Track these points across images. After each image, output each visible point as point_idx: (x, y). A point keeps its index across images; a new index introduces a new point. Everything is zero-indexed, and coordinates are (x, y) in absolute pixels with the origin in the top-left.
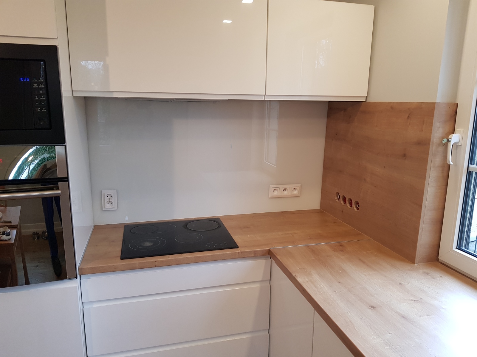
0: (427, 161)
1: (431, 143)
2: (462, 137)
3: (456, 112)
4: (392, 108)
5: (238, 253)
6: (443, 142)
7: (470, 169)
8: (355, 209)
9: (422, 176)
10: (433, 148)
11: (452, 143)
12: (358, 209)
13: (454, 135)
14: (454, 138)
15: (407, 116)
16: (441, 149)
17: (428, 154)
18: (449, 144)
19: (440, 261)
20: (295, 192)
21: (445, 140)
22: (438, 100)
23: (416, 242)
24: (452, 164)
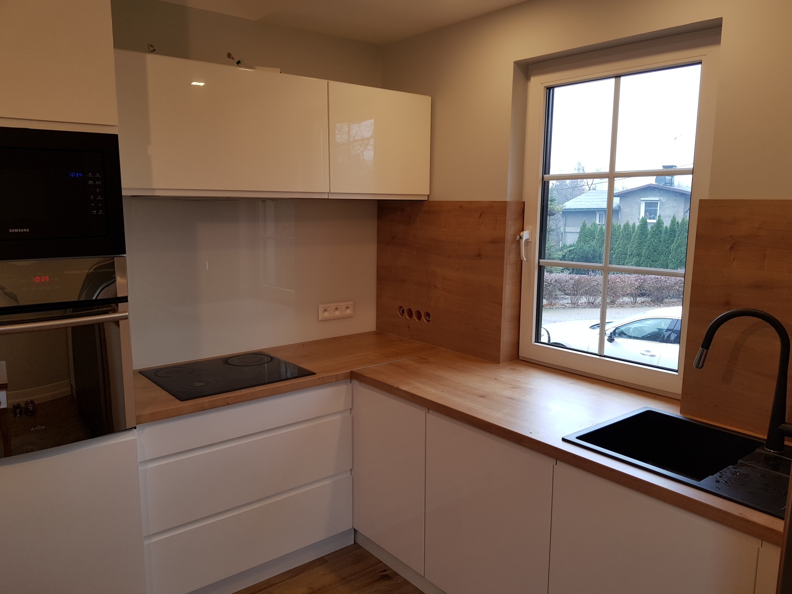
0: (504, 259)
1: (506, 241)
2: (531, 234)
3: (524, 211)
4: (461, 207)
5: (319, 379)
6: (517, 239)
7: (541, 264)
8: (425, 321)
9: (500, 274)
10: (509, 246)
11: (524, 239)
12: (428, 321)
13: (525, 232)
14: (526, 235)
15: (479, 215)
16: (514, 246)
17: (504, 251)
18: (521, 240)
19: (520, 358)
20: (348, 311)
21: (518, 237)
22: (508, 200)
23: (499, 341)
24: (525, 259)
